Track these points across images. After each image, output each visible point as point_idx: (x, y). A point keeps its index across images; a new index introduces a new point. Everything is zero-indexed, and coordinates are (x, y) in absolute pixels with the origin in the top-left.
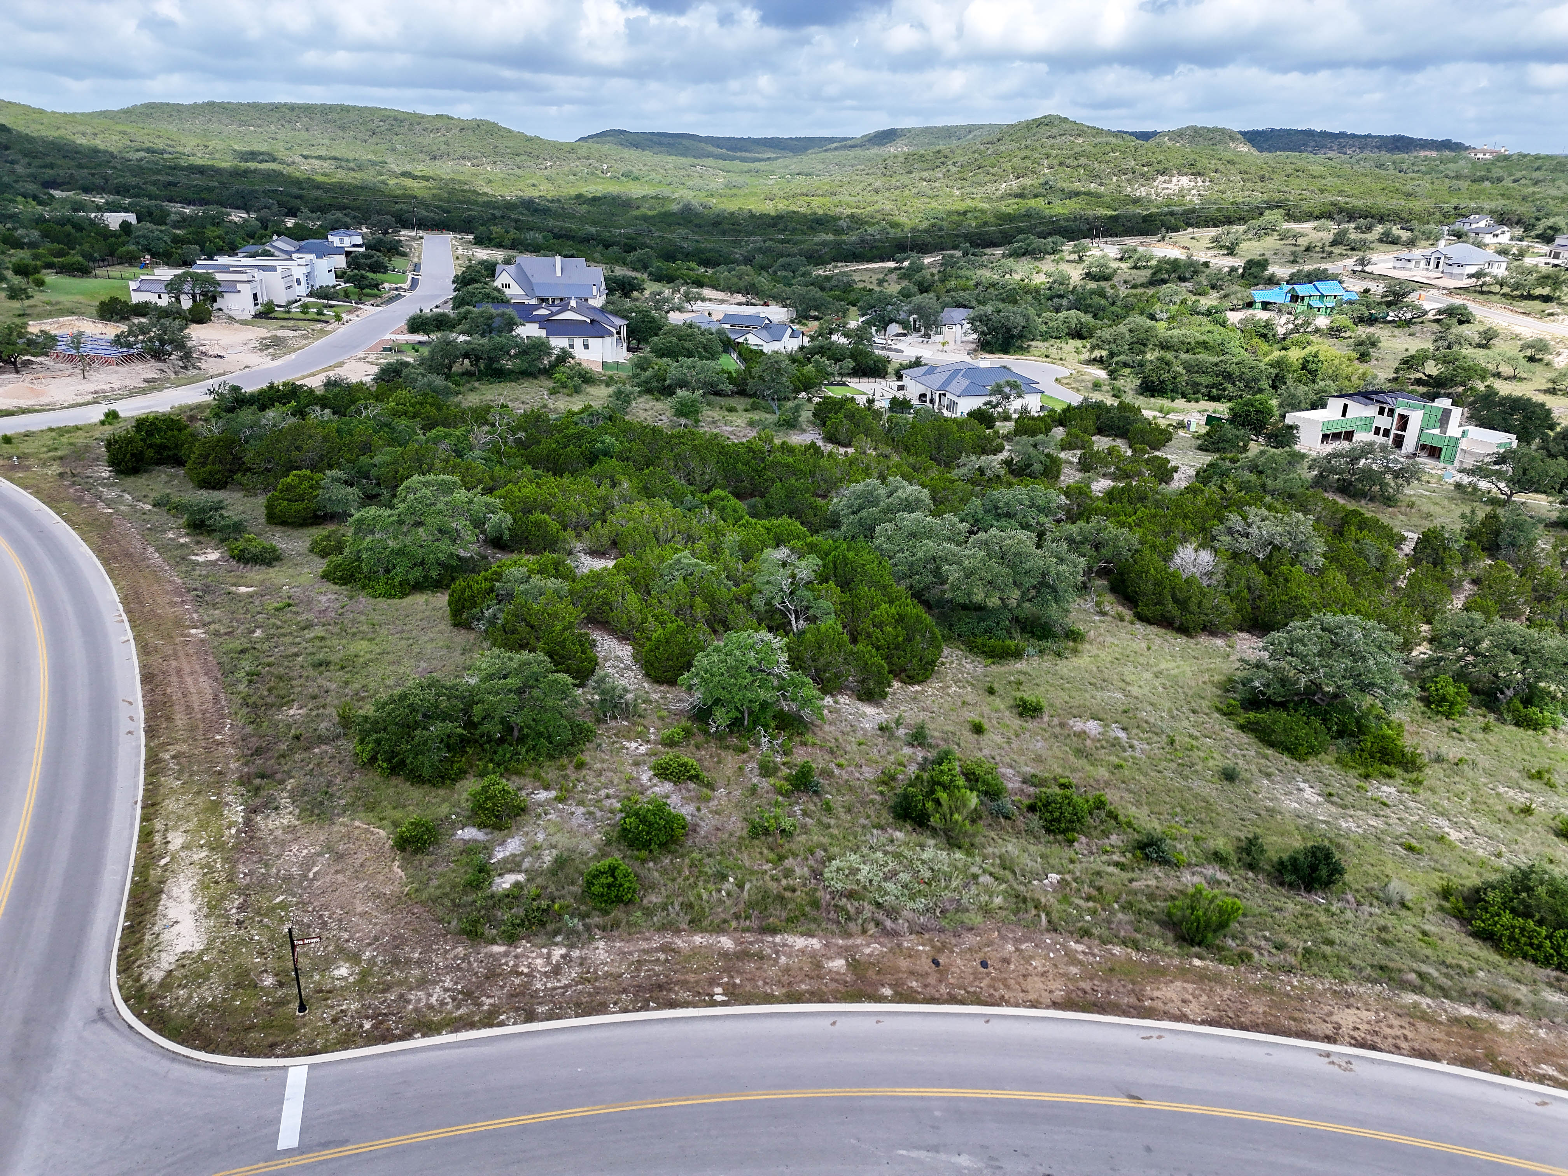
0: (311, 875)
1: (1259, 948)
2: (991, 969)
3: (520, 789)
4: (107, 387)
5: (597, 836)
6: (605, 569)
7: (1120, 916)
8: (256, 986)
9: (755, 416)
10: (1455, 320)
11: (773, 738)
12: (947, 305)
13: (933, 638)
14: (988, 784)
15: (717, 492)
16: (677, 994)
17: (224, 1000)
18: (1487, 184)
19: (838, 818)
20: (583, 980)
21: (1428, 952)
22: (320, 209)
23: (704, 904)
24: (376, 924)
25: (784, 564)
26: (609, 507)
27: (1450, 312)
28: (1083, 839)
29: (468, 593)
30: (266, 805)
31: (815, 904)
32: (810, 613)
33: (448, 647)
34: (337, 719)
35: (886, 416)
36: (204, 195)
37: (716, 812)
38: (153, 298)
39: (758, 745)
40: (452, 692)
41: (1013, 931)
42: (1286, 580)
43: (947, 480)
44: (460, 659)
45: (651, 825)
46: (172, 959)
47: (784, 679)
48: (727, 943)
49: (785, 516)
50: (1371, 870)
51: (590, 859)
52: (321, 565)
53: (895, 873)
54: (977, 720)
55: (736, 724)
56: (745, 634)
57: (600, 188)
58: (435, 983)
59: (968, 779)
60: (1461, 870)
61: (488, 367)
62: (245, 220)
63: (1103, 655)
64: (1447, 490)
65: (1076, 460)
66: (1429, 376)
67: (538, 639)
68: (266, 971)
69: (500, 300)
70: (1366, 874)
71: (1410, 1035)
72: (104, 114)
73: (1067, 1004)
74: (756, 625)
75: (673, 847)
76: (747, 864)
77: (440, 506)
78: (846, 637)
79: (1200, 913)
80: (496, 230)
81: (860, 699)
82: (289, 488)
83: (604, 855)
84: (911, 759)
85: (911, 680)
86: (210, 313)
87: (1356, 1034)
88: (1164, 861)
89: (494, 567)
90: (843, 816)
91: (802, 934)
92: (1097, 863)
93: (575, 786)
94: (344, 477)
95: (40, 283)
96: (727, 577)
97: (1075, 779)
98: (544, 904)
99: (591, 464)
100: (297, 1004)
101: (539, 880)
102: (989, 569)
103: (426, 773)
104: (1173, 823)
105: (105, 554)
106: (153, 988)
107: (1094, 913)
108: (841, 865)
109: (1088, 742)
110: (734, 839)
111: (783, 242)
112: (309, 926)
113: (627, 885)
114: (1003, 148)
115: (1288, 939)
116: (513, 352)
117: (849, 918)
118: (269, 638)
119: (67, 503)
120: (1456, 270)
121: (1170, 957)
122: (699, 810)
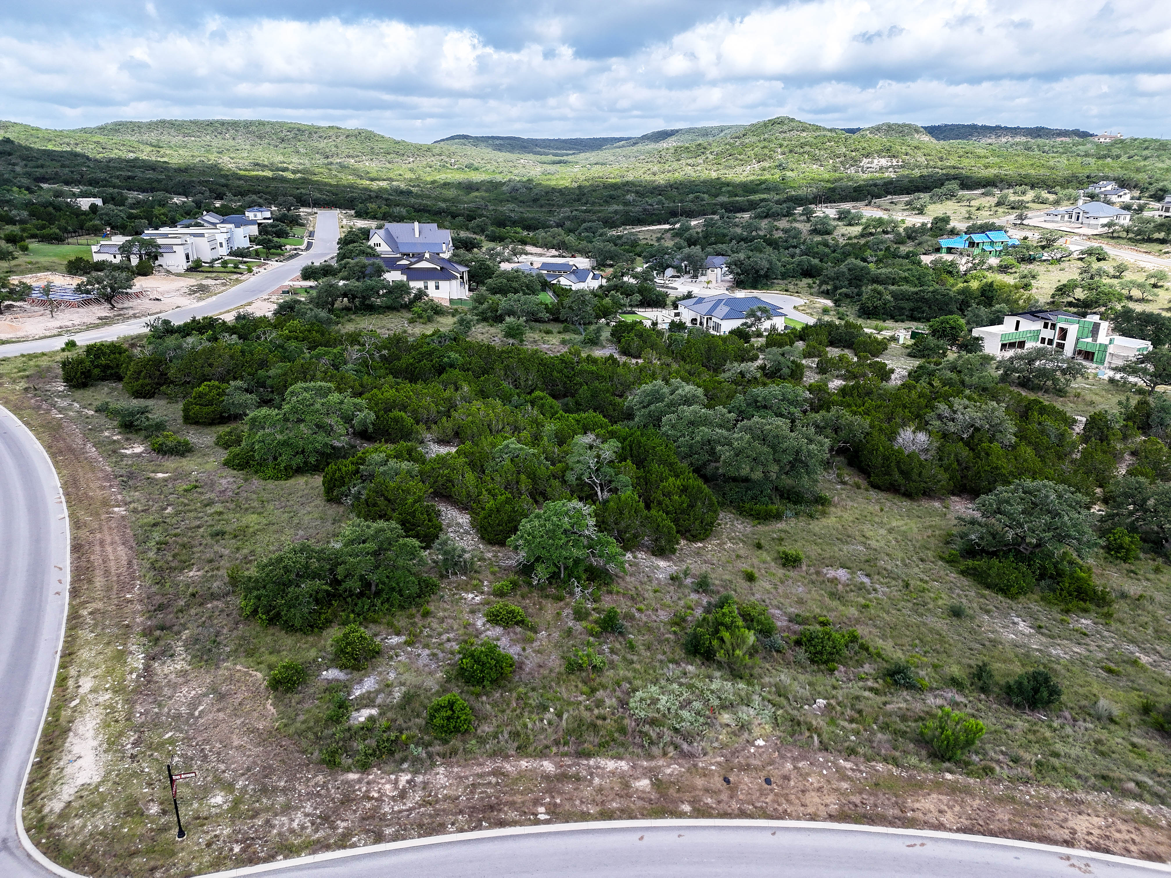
0: (197, 713)
1: (998, 762)
2: (774, 786)
3: (376, 635)
4: (69, 324)
5: (439, 675)
6: (449, 454)
7: (879, 735)
8: (142, 815)
9: (567, 336)
10: (1094, 258)
11: (585, 588)
12: (709, 254)
13: (711, 505)
14: (762, 624)
15: (537, 393)
16: (506, 814)
17: (114, 827)
18: (1109, 160)
19: (639, 655)
20: (426, 803)
21: (1139, 762)
22: (241, 193)
23: (529, 731)
24: (249, 756)
25: (591, 447)
26: (453, 407)
27: (1090, 252)
28: (842, 668)
29: (338, 474)
30: (163, 653)
31: (623, 730)
32: (613, 485)
33: (321, 518)
34: (227, 579)
35: (667, 335)
36: (155, 185)
37: (539, 652)
38: (109, 258)
39: (572, 594)
40: (321, 557)
41: (791, 751)
42: (988, 454)
43: (716, 381)
44: (329, 527)
45: (484, 664)
46: (72, 791)
47: (592, 539)
48: (548, 766)
49: (591, 411)
50: (1081, 691)
51: (432, 695)
52: (224, 455)
53: (690, 703)
54: (749, 570)
55: (554, 577)
56: (560, 503)
57: (449, 176)
58: (297, 808)
59: (745, 620)
60: (1155, 689)
61: (362, 303)
62: (184, 202)
63: (846, 515)
64: (1103, 384)
65: (815, 366)
66: (1078, 300)
67: (394, 510)
68: (152, 800)
69: (372, 253)
70: (1076, 693)
71: (1137, 839)
72: (84, 130)
73: (842, 817)
74: (569, 496)
75: (502, 683)
76: (565, 695)
77: (318, 406)
78: (642, 505)
79: (949, 732)
80: (372, 206)
81: (654, 554)
82: (201, 396)
83: (445, 691)
84: (698, 604)
85: (694, 538)
86: (152, 268)
87: (1090, 838)
88: (911, 686)
89: (360, 454)
90: (643, 652)
91: (612, 758)
92: (855, 688)
93: (421, 632)
94: (245, 386)
95: (25, 249)
96: (546, 458)
97: (831, 617)
98: (393, 735)
99: (440, 374)
100: (177, 830)
101: (390, 715)
102: (754, 449)
103: (297, 623)
104: (914, 654)
105: (54, 450)
106: (52, 819)
107: (857, 733)
108: (644, 695)
109: (840, 587)
110: (553, 675)
111: (586, 211)
112: (192, 759)
113: (463, 717)
114: (747, 141)
115: (1021, 753)
116: (381, 292)
117: (652, 743)
118: (177, 513)
119: (28, 411)
120: (1092, 222)
121: (925, 772)
122: (524, 650)
